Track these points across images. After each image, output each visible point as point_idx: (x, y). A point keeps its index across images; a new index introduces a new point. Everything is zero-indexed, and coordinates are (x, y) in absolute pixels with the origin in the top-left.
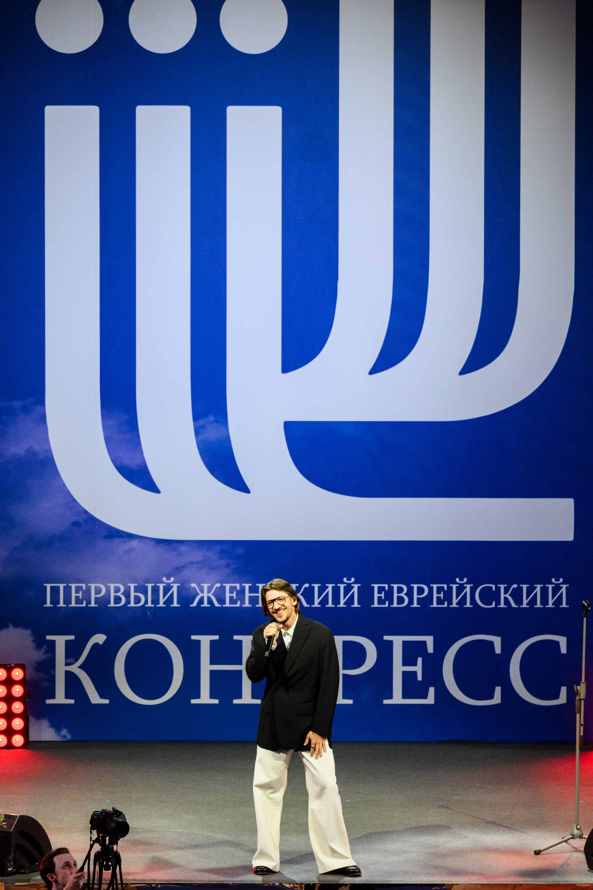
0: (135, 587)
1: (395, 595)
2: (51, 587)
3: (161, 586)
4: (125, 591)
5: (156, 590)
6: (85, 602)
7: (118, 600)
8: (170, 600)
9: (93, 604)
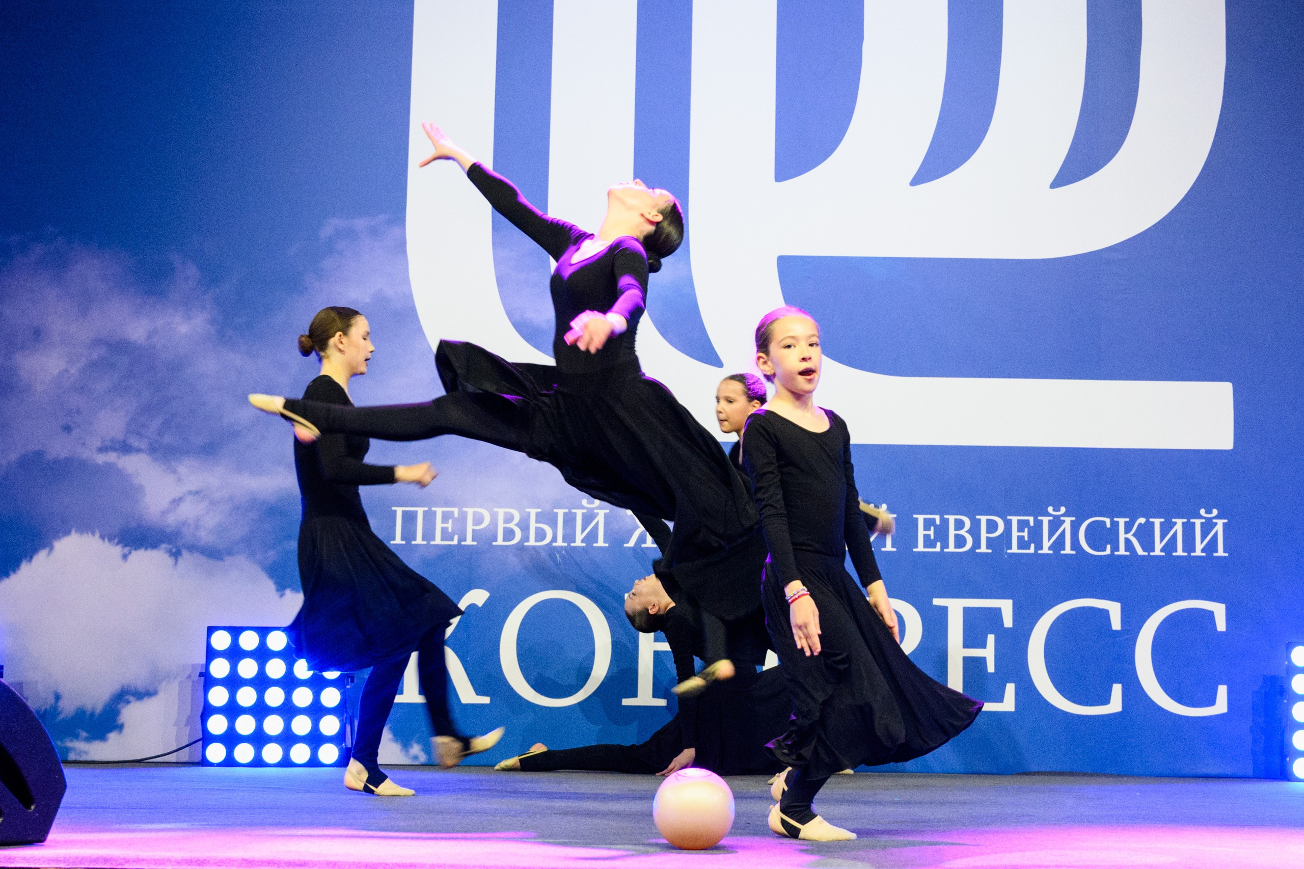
0: (537, 514)
1: (952, 532)
2: (404, 513)
3: (579, 513)
4: (520, 521)
5: (569, 520)
6: (456, 537)
7: (509, 534)
8: (591, 537)
9: (469, 541)
